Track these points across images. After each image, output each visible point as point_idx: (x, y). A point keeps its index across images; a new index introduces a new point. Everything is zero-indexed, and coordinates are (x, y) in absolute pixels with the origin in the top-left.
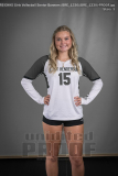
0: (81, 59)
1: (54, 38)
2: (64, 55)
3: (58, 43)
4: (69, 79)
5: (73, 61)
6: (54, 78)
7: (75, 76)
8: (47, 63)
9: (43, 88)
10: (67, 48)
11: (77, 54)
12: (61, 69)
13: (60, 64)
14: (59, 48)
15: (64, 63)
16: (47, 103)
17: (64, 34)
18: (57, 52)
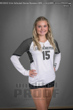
13: (41, 44)
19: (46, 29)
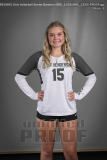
0: (74, 55)
1: (47, 33)
2: (58, 51)
3: (51, 39)
4: (62, 75)
5: (66, 57)
6: (47, 74)
7: (69, 72)
8: (41, 59)
9: (37, 84)
10: (60, 44)
11: (70, 50)
13: (53, 59)
14: (52, 44)
15: (57, 58)
16: (41, 98)
17: (57, 30)
18: (50, 48)
19: (62, 37)
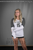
12: (17, 22)
